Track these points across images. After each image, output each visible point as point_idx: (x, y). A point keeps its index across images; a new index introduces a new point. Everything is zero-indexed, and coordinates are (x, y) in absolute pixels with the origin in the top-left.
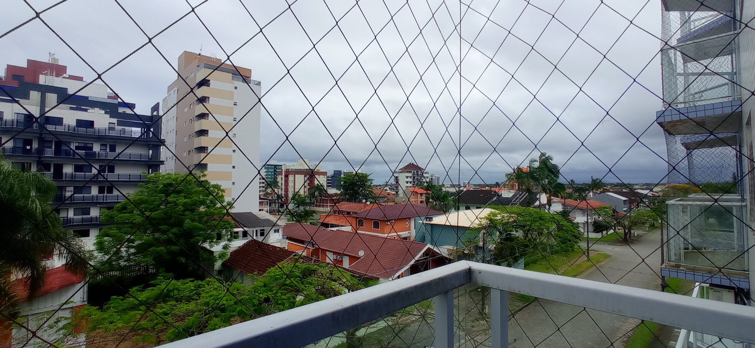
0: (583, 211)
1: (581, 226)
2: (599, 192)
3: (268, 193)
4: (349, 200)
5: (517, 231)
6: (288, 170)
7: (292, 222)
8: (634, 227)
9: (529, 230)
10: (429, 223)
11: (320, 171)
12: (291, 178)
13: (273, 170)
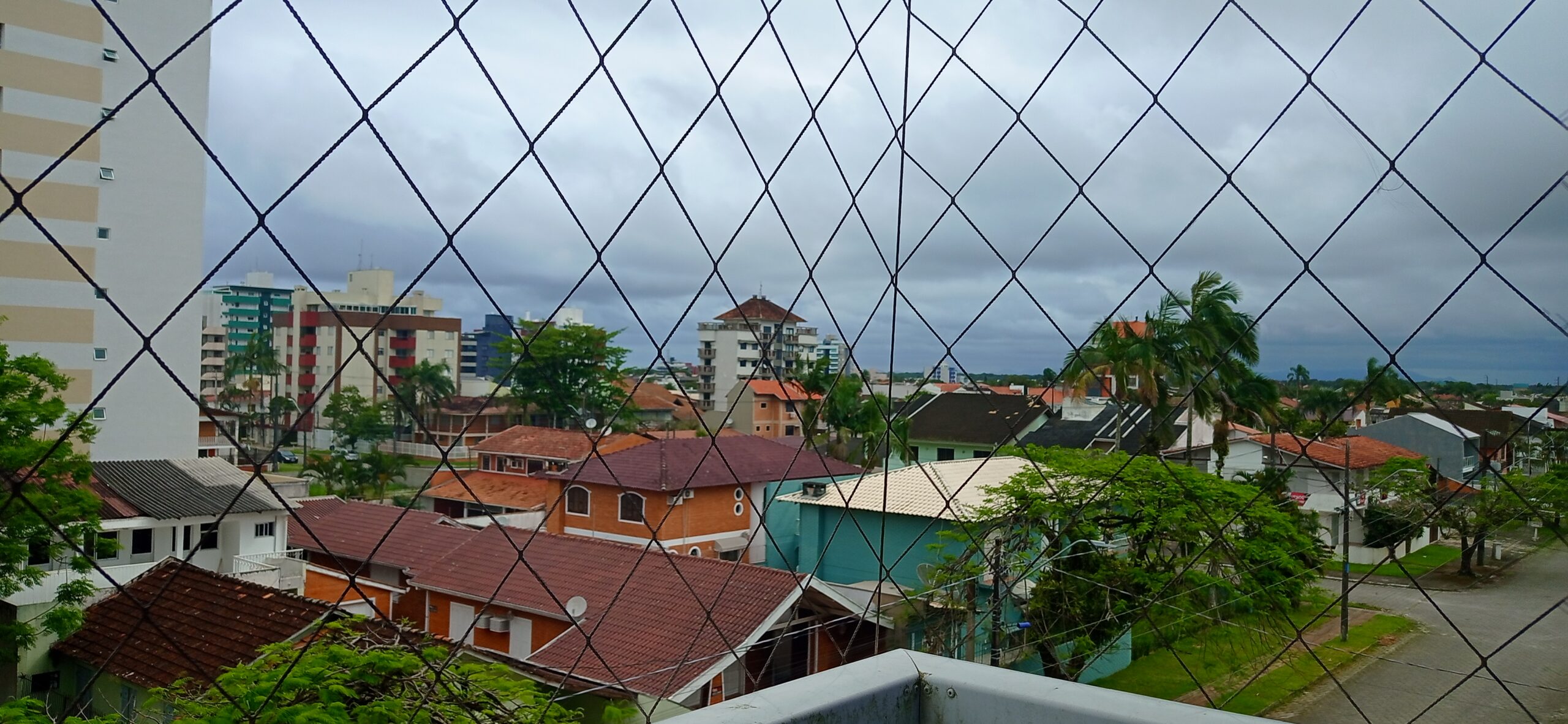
0: (1331, 474)
1: (1323, 525)
2: (1387, 411)
3: (235, 392)
4: (540, 421)
5: (1108, 537)
6: (313, 310)
7: (327, 497)
8: (1494, 530)
9: (1149, 535)
10: (813, 502)
11: (436, 315)
12: (325, 336)
13: (257, 308)
